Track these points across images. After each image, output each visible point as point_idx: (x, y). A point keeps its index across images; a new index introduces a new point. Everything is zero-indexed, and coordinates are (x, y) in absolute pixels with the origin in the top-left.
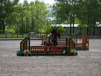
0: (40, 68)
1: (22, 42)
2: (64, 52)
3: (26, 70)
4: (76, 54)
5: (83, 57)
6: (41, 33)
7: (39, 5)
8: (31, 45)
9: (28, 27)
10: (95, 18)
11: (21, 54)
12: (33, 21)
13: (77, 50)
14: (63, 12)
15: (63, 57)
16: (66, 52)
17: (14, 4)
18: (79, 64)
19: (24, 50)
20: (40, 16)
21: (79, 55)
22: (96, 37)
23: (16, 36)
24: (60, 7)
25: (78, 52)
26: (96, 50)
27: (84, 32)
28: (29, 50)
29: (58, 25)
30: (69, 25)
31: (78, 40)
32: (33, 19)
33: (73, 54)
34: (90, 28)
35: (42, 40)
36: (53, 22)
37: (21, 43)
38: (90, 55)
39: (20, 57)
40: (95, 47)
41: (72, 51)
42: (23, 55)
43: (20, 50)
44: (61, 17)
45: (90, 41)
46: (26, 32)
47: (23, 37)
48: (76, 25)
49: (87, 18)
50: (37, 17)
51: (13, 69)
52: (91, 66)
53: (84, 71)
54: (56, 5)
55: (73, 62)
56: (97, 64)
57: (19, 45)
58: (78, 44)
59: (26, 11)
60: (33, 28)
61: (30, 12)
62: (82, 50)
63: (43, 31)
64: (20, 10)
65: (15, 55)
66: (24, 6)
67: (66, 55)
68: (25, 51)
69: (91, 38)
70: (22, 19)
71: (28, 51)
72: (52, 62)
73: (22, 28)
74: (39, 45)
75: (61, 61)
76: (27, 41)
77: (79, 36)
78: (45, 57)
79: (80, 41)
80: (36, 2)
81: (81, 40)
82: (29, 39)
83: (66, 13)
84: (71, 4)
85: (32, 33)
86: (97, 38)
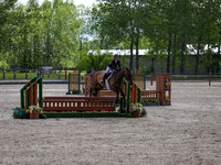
0: (65, 145)
1: (25, 88)
2: (117, 109)
3: (33, 148)
4: (144, 114)
5: (159, 119)
6: (66, 69)
7: (61, 9)
8: (44, 95)
9: (37, 55)
10: (183, 36)
11: (22, 114)
12: (48, 43)
13: (145, 104)
14: (113, 23)
15: (114, 119)
16: (121, 110)
17: (7, 7)
18: (150, 135)
19: (29, 104)
20: (63, 33)
21: (149, 116)
22: (185, 76)
23: (11, 74)
24: (108, 13)
25: (148, 109)
26: (187, 106)
27: (160, 65)
28: (41, 106)
29: (103, 52)
30: (127, 52)
31: (148, 83)
32: (48, 38)
33: (135, 114)
34: (174, 57)
35: (69, 83)
36: (94, 45)
37: (22, 91)
38: (174, 117)
39: (19, 120)
40: (184, 100)
41: (134, 107)
42: (27, 116)
43: (19, 106)
44: (109, 34)
45: (174, 85)
46: (34, 68)
47: (26, 78)
48: (142, 52)
49: (167, 35)
50: (57, 34)
51: (6, 146)
52: (175, 138)
53: (160, 149)
54: (98, 9)
55: (136, 132)
56: (188, 136)
57: (19, 95)
58: (148, 93)
59: (33, 22)
60: (48, 57)
61: (41, 24)
62: (157, 105)
63: (71, 64)
64: (20, 18)
65: (9, 116)
66: (29, 11)
67: (121, 116)
68: (31, 107)
69: (176, 79)
70: (25, 39)
71: (38, 107)
72: (90, 130)
73: (25, 58)
74: (62, 95)
75: (111, 128)
76: (35, 86)
77: (150, 74)
78: (76, 120)
79: (151, 86)
80: (56, 2)
81: (155, 83)
82: (40, 82)
83: (120, 26)
84: (132, 6)
85: (47, 68)
86: (188, 79)
